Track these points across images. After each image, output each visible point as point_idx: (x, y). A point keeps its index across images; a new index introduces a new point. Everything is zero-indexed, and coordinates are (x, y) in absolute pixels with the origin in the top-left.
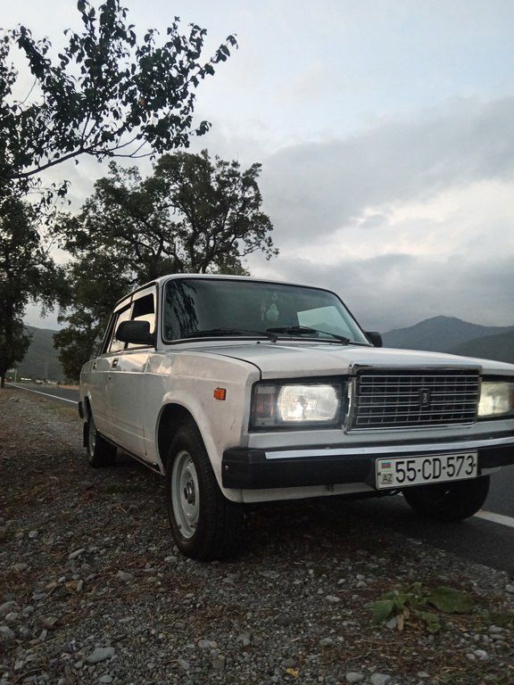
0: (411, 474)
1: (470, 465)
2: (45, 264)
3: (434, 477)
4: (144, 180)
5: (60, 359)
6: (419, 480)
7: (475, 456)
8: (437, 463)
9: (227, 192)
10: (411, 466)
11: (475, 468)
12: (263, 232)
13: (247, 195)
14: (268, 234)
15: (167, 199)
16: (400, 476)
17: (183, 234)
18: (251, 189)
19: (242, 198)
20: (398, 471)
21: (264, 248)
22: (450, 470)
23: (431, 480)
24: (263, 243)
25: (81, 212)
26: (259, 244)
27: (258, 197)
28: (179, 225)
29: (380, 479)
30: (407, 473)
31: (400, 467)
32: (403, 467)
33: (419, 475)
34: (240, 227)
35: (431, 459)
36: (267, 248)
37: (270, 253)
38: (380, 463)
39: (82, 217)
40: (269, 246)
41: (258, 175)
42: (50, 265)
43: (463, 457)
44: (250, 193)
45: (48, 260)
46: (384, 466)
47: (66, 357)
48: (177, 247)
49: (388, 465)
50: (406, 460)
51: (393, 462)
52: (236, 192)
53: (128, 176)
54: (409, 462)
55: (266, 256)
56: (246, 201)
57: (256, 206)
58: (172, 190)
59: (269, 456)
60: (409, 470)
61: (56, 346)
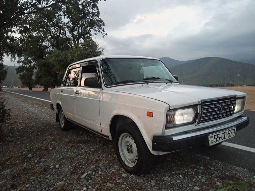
1: (234, 132)
5: (19, 78)
6: (221, 141)
7: (235, 128)
9: (86, 10)
12: (101, 26)
13: (94, 11)
14: (103, 27)
15: (61, 12)
16: (216, 140)
17: (68, 27)
18: (96, 9)
19: (92, 13)
21: (101, 33)
22: (229, 135)
23: (224, 140)
24: (101, 31)
26: (99, 31)
27: (98, 12)
28: (67, 23)
29: (210, 142)
31: (216, 137)
34: (92, 24)
35: (224, 132)
36: (103, 33)
37: (104, 35)
40: (103, 32)
41: (98, 3)
43: (232, 130)
44: (95, 10)
47: (22, 77)
48: (66, 32)
51: (214, 135)
52: (90, 10)
54: (218, 135)
55: (102, 36)
56: (94, 14)
57: (97, 16)
58: (63, 9)
61: (17, 73)
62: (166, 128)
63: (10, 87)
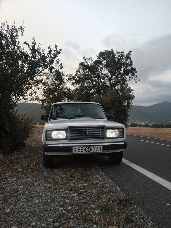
0: (82, 151)
1: (100, 149)
2: (67, 90)
4: (94, 61)
6: (84, 152)
7: (102, 147)
8: (90, 148)
9: (121, 62)
10: (82, 149)
11: (102, 150)
12: (134, 73)
13: (127, 62)
14: (135, 74)
15: (102, 66)
16: (79, 151)
17: (107, 77)
18: (129, 60)
19: (126, 63)
20: (78, 150)
21: (134, 79)
22: (94, 150)
23: (88, 152)
24: (134, 77)
25: (75, 73)
26: (132, 78)
27: (131, 62)
28: (106, 74)
29: (73, 151)
32: (80, 149)
34: (126, 72)
35: (88, 147)
36: (135, 79)
37: (137, 80)
38: (73, 148)
39: (76, 75)
40: (136, 78)
41: (131, 55)
42: (69, 90)
43: (98, 147)
44: (128, 61)
45: (68, 88)
46: (74, 148)
48: (106, 81)
49: (76, 148)
50: (80, 147)
51: (77, 148)
52: (124, 61)
53: (89, 60)
55: (135, 81)
56: (127, 64)
57: (131, 65)
58: (103, 63)
59: (48, 146)
60: (81, 149)
62: (47, 140)
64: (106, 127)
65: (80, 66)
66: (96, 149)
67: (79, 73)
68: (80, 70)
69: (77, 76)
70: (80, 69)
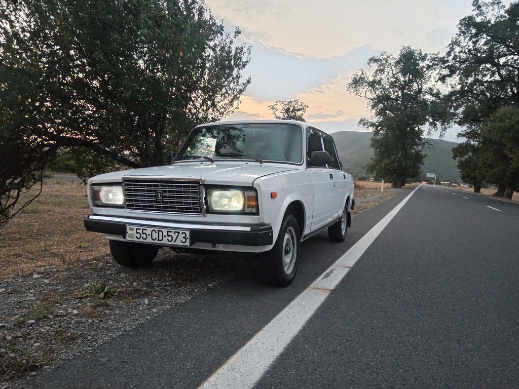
0: (144, 236)
1: (184, 238)
3: (159, 240)
4: (508, 7)
5: (458, 167)
6: (149, 240)
7: (188, 233)
8: (160, 233)
10: (144, 231)
11: (188, 240)
16: (138, 236)
20: (137, 233)
22: (170, 238)
23: (156, 241)
25: (448, 50)
29: (128, 235)
30: (142, 235)
31: (138, 231)
32: (140, 231)
33: (149, 237)
35: (156, 230)
38: (128, 227)
39: (449, 54)
43: (179, 233)
46: (130, 229)
49: (132, 229)
50: (141, 228)
51: (135, 228)
53: (490, 8)
54: (143, 229)
59: (91, 217)
60: (143, 233)
61: (454, 157)
62: (95, 205)
63: (454, 184)
64: (206, 183)
65: (460, 28)
66: (175, 236)
67: (457, 49)
68: (462, 38)
69: (451, 58)
70: (460, 35)
